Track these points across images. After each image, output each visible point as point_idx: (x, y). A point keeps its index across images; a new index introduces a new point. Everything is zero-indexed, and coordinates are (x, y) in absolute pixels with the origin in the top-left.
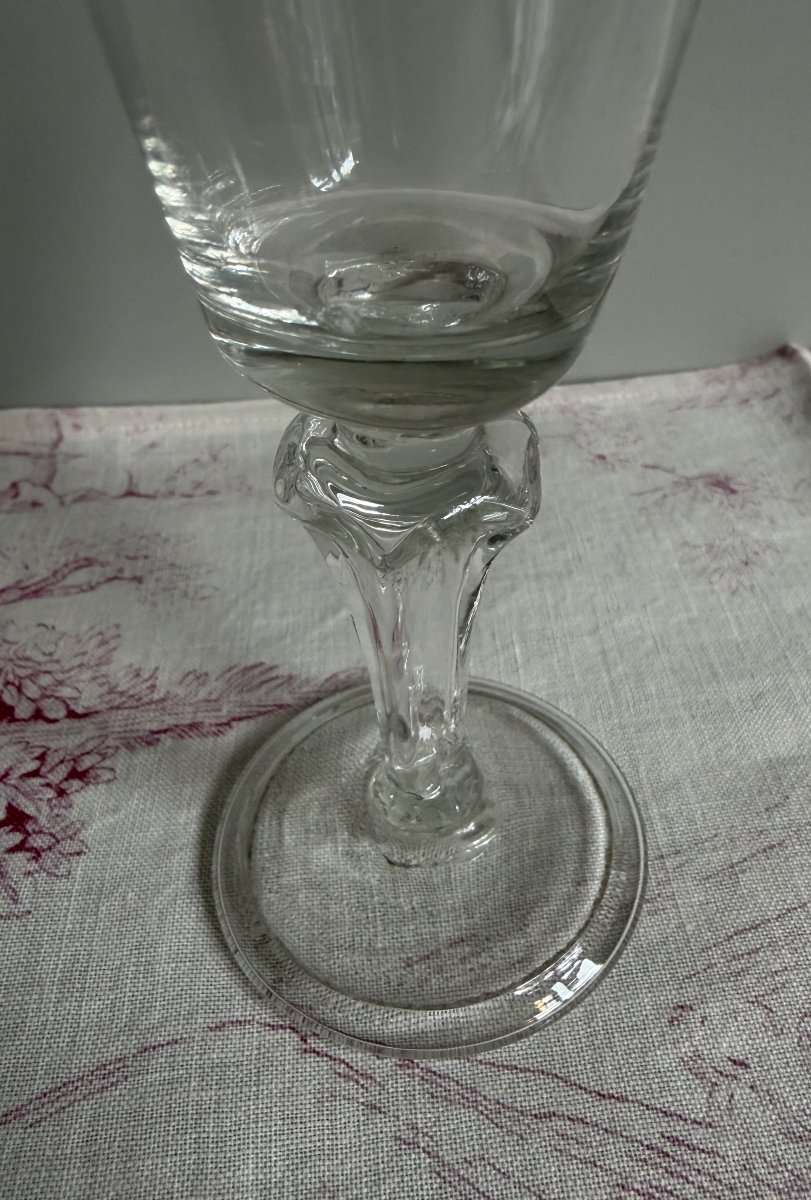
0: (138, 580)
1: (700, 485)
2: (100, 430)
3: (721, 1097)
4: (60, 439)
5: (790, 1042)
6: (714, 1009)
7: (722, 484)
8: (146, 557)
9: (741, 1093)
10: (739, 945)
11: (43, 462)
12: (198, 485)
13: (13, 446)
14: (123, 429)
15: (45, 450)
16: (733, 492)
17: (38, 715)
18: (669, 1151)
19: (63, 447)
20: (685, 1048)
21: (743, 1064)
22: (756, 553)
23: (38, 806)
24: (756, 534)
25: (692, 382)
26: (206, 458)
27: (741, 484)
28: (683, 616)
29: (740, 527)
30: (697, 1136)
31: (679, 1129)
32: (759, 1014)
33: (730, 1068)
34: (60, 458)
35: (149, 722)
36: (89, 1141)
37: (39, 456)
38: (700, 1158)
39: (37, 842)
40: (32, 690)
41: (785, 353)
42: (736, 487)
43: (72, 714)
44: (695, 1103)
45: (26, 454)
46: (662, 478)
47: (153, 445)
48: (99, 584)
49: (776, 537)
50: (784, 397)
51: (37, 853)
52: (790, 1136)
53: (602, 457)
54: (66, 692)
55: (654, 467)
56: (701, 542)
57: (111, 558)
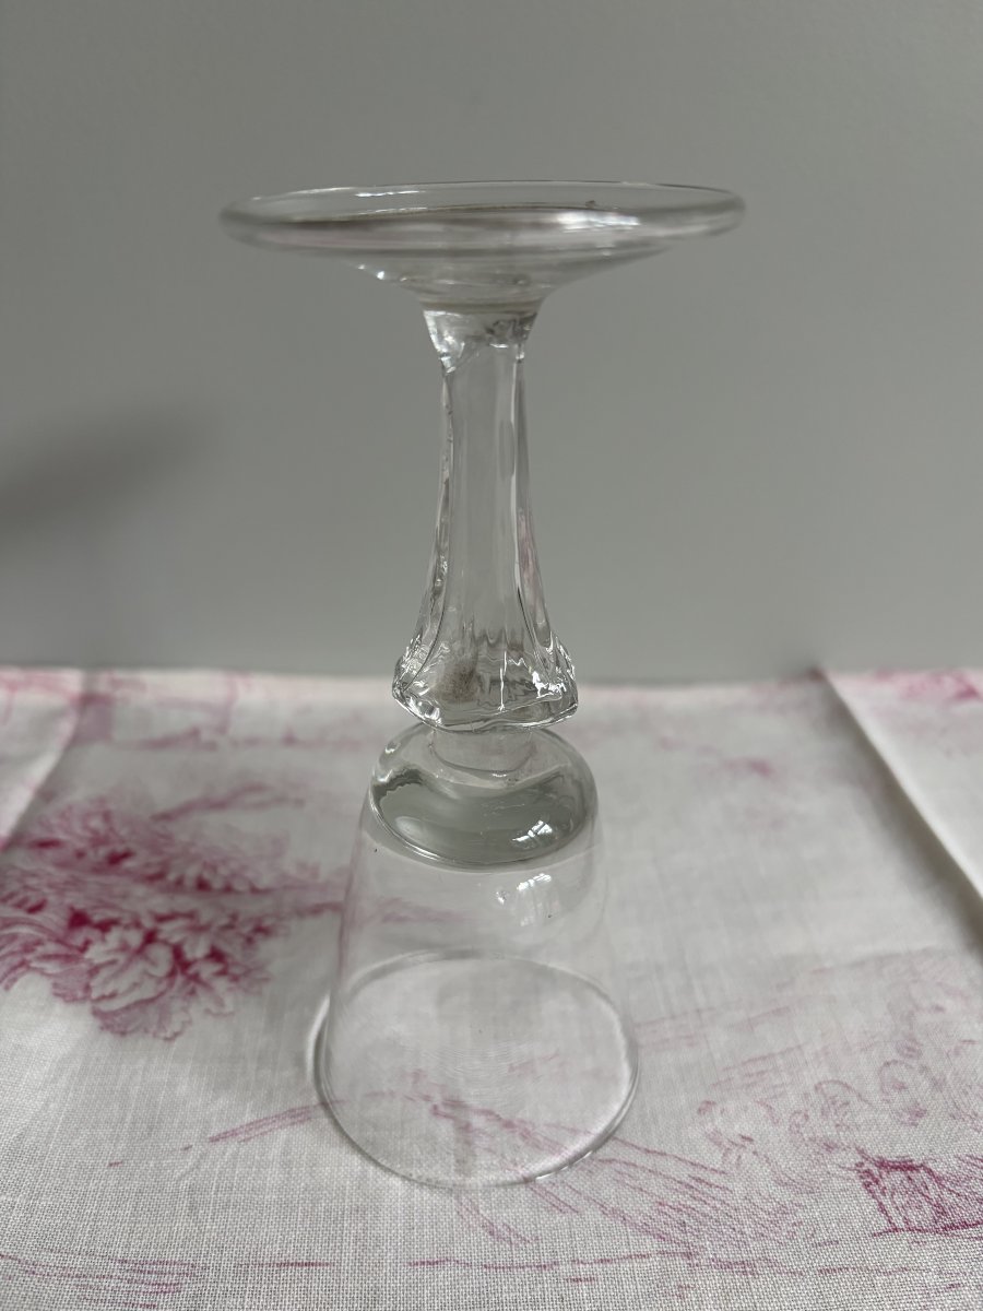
0: (300, 803)
1: (741, 767)
3: (733, 1158)
4: (235, 696)
5: (783, 1129)
6: (731, 1105)
7: (761, 768)
8: (306, 787)
9: (746, 1156)
10: (753, 1069)
17: (228, 889)
18: (695, 1185)
20: (709, 1128)
21: (750, 1140)
23: (233, 949)
24: (782, 804)
25: (738, 694)
26: (350, 719)
27: (774, 769)
29: (770, 798)
30: (713, 1179)
31: (701, 1174)
32: (763, 1111)
33: (739, 1141)
35: (313, 898)
36: (285, 1153)
37: (214, 710)
38: (715, 1192)
39: (235, 970)
40: (223, 871)
41: (816, 675)
42: (770, 771)
43: (254, 891)
44: (715, 1159)
47: (309, 707)
48: (270, 801)
49: (798, 808)
50: (813, 708)
51: (235, 979)
52: (779, 1182)
54: (250, 874)
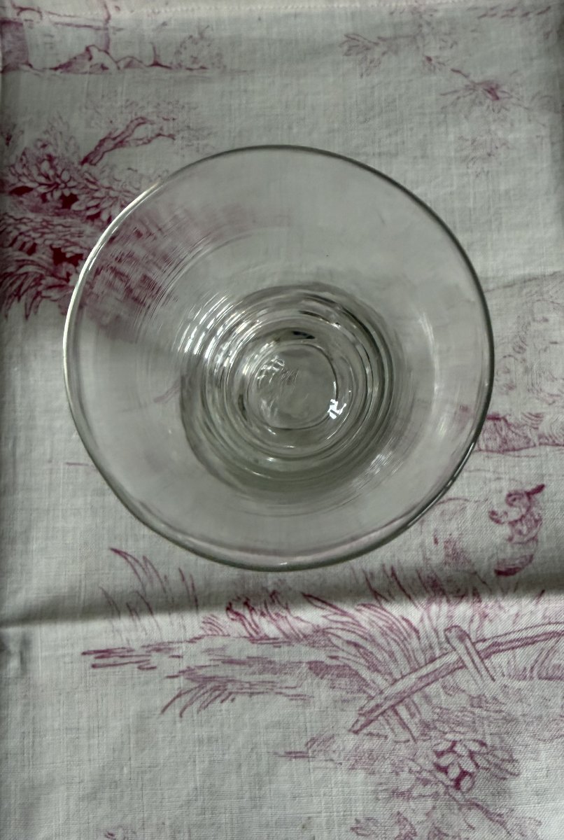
0: (172, 136)
1: (480, 90)
2: (132, 11)
4: (109, 18)
7: (492, 90)
8: (174, 119)
11: (101, 32)
12: (195, 60)
13: (82, 21)
14: (144, 10)
15: (101, 25)
16: (497, 98)
19: (111, 23)
22: (497, 148)
24: (500, 134)
26: (196, 35)
27: (504, 92)
28: (449, 190)
29: (493, 127)
34: (111, 31)
37: (98, 29)
42: (499, 94)
45: (90, 27)
46: (460, 82)
47: (164, 24)
48: (152, 138)
49: (511, 137)
50: (551, 14)
53: (429, 59)
55: (458, 72)
56: (469, 137)
57: (154, 118)
